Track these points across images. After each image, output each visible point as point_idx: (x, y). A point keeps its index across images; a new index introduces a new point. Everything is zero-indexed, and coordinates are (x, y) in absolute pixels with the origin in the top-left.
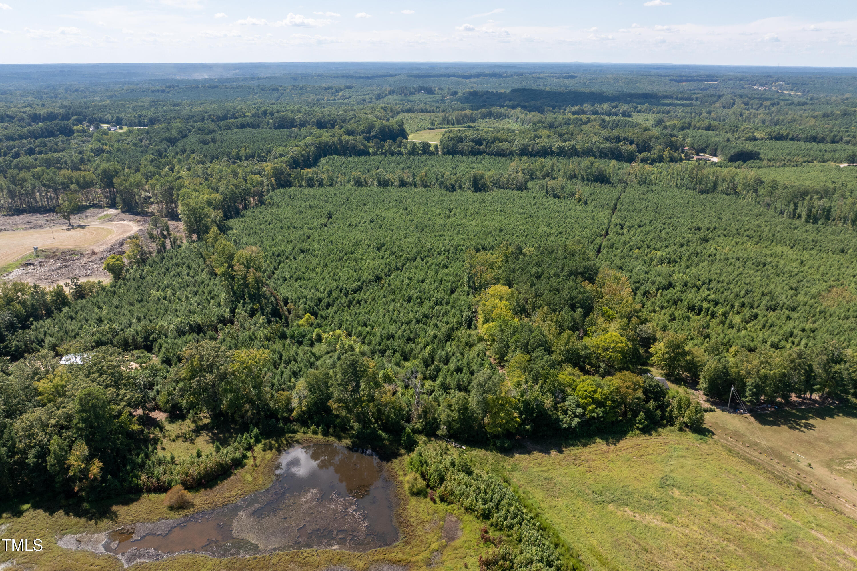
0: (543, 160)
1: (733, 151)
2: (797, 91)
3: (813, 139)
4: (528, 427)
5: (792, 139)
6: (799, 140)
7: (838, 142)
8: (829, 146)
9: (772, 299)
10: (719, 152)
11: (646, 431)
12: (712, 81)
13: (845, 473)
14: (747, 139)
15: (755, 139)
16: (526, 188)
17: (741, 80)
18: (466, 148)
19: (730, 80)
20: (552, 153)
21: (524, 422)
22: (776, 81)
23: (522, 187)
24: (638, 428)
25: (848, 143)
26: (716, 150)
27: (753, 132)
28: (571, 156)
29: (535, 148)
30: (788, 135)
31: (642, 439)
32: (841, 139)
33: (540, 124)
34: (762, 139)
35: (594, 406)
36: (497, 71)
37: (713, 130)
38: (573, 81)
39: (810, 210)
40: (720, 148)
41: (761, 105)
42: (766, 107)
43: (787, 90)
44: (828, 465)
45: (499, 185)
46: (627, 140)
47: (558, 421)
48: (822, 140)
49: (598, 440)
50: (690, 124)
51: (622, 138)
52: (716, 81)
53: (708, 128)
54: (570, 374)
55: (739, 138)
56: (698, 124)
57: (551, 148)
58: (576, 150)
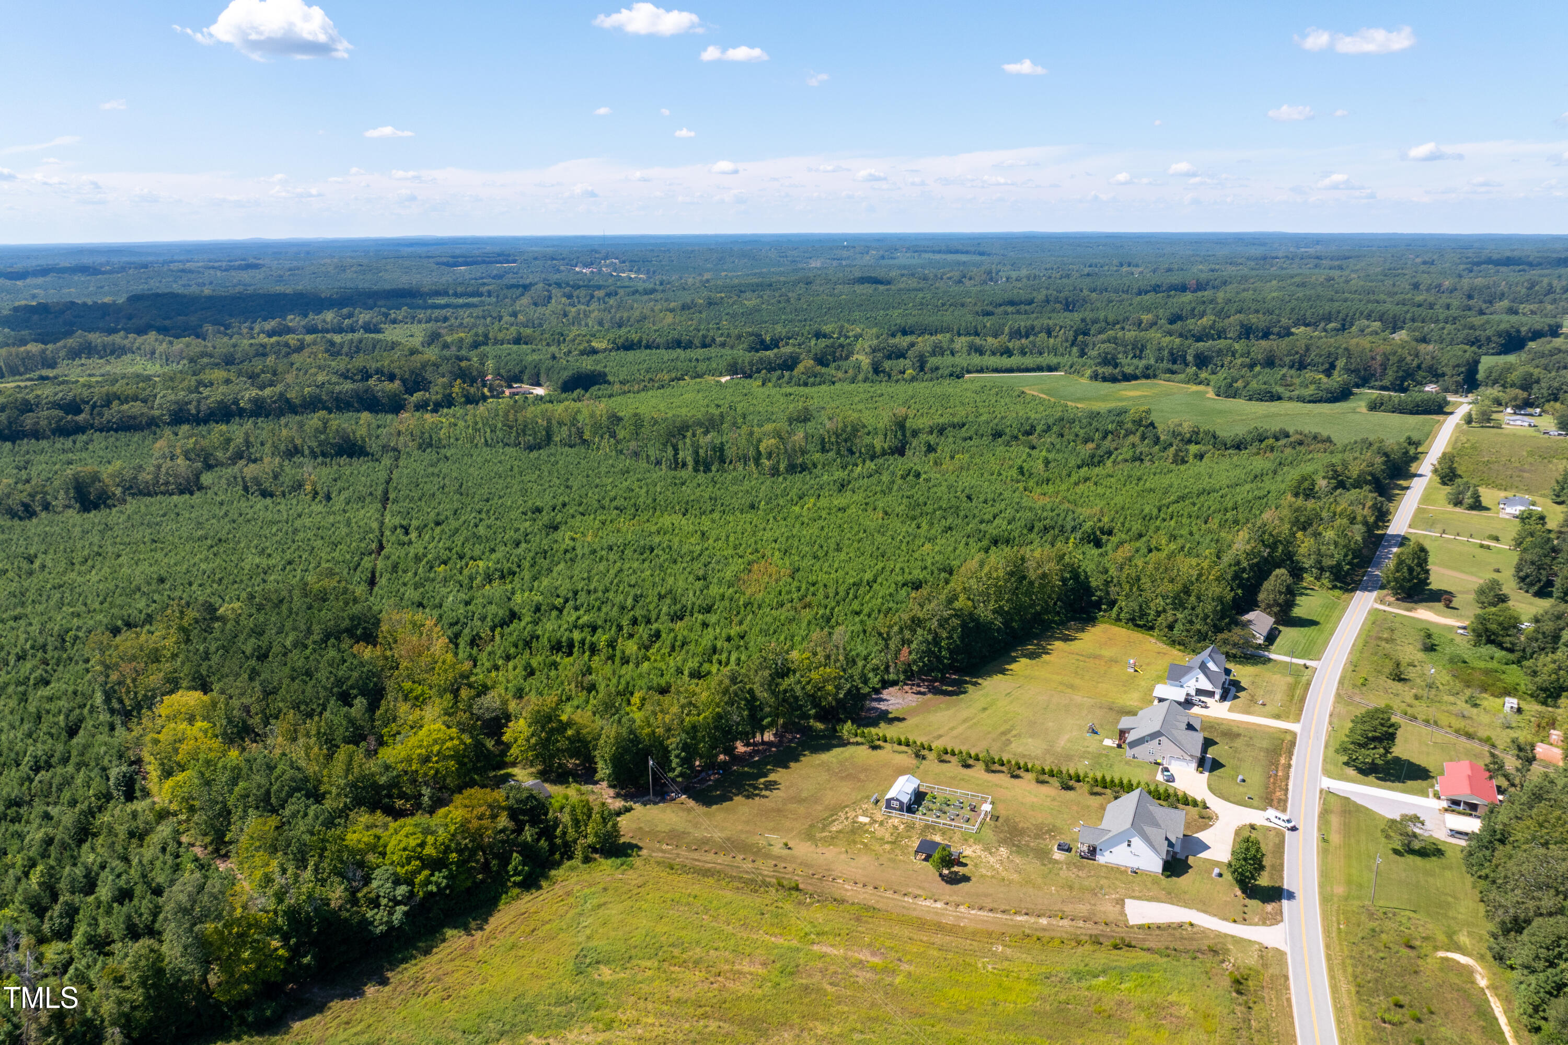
0: (224, 427)
1: (565, 375)
2: (638, 271)
3: (678, 344)
4: (306, 960)
5: (648, 347)
6: (658, 347)
7: (710, 346)
8: (700, 353)
9: (675, 601)
10: (543, 379)
11: (530, 883)
12: (508, 262)
13: (832, 840)
14: (582, 353)
15: (594, 352)
16: (201, 488)
17: (553, 259)
18: (44, 423)
19: (536, 259)
20: (241, 413)
21: (296, 952)
22: (606, 258)
23: (191, 486)
24: (516, 884)
25: (723, 345)
26: (538, 375)
27: (589, 341)
28: (281, 413)
29: (203, 407)
30: (640, 341)
31: (527, 902)
32: (714, 340)
33: (205, 360)
34: (605, 350)
35: (426, 872)
36: (87, 260)
37: (526, 344)
38: (258, 275)
39: (696, 453)
40: (543, 371)
41: (592, 297)
42: (599, 299)
43: (624, 272)
44: (809, 836)
45: (135, 489)
46: (382, 374)
47: (365, 924)
48: (689, 345)
49: (449, 933)
50: (486, 336)
51: (372, 371)
52: (514, 261)
53: (517, 341)
54: (368, 828)
55: (570, 352)
56: (500, 336)
57: (236, 402)
58: (288, 401)
